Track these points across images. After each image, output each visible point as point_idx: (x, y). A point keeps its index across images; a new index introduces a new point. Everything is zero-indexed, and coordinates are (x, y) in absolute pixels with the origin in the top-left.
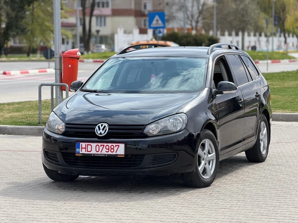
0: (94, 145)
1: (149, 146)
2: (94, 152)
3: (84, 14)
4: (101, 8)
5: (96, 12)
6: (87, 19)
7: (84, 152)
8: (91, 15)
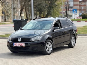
0: (17, 44)
1: (31, 44)
2: (17, 46)
3: (67, 10)
4: (71, 9)
5: (69, 10)
6: (67, 11)
7: (15, 45)
8: (68, 10)
